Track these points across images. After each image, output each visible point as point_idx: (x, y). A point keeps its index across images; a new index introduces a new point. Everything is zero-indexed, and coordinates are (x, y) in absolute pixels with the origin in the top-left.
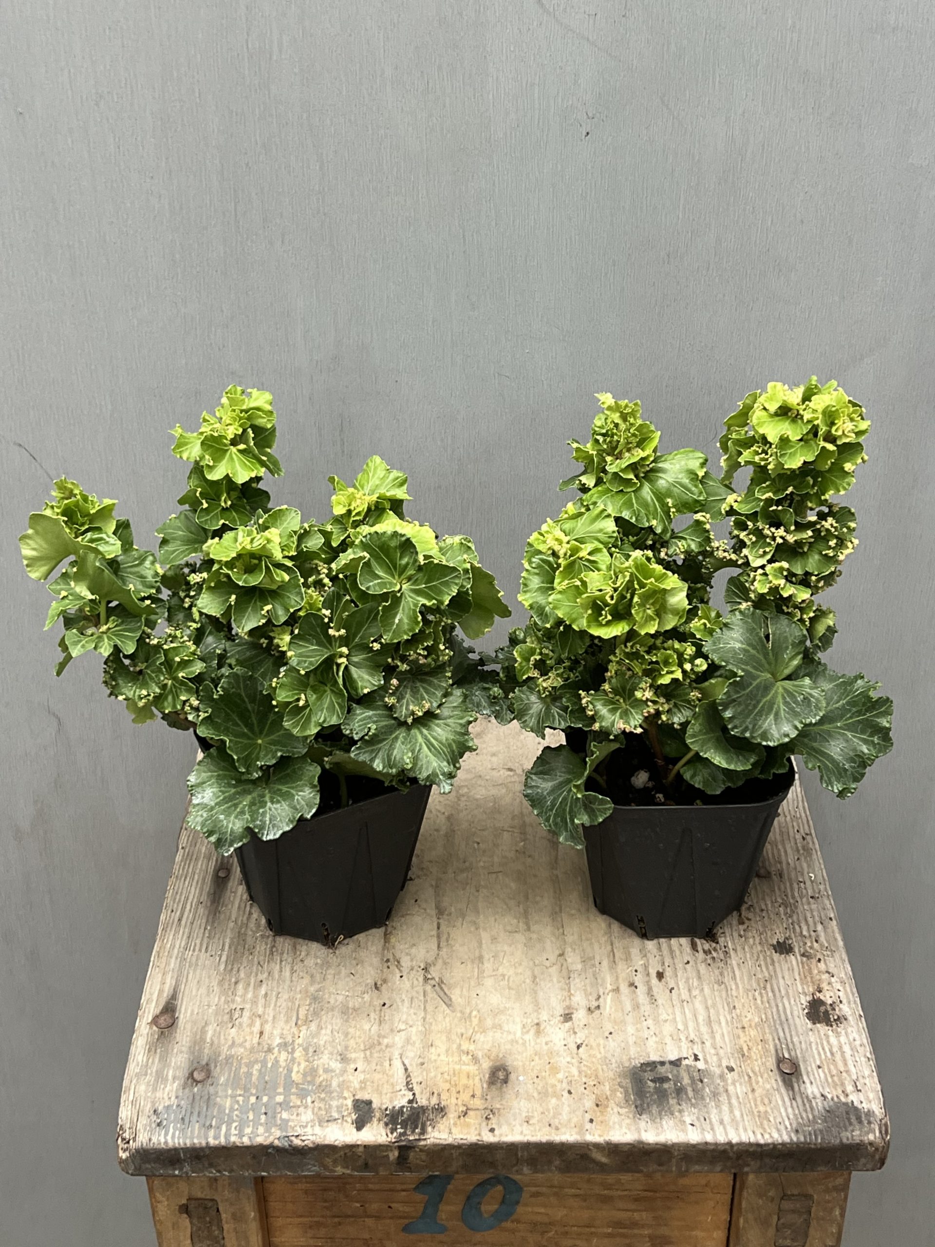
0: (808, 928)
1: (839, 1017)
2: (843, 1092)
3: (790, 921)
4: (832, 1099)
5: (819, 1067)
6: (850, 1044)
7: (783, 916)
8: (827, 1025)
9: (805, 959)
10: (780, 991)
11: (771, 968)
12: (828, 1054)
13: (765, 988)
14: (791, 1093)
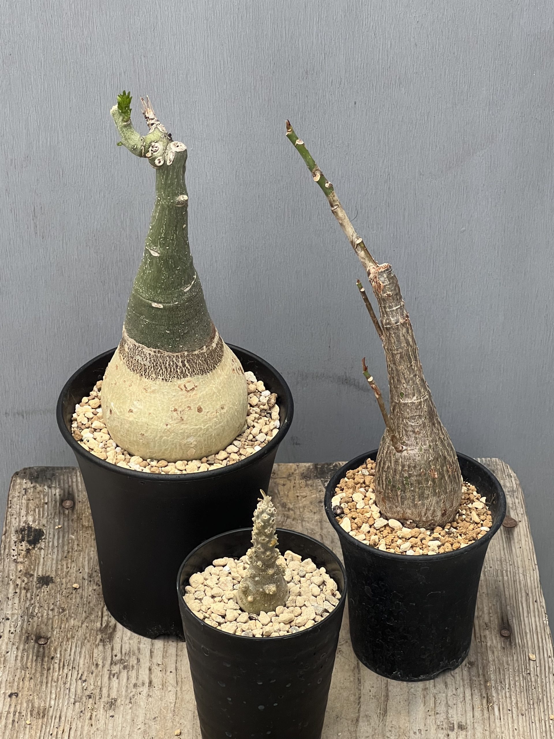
0: (20, 595)
1: (21, 533)
2: (36, 489)
3: (32, 602)
4: (44, 485)
5: (46, 503)
6: (20, 515)
7: (37, 605)
8: (32, 527)
9: (32, 572)
10: (58, 551)
11: (59, 567)
12: (37, 510)
13: (68, 552)
14: (71, 489)
